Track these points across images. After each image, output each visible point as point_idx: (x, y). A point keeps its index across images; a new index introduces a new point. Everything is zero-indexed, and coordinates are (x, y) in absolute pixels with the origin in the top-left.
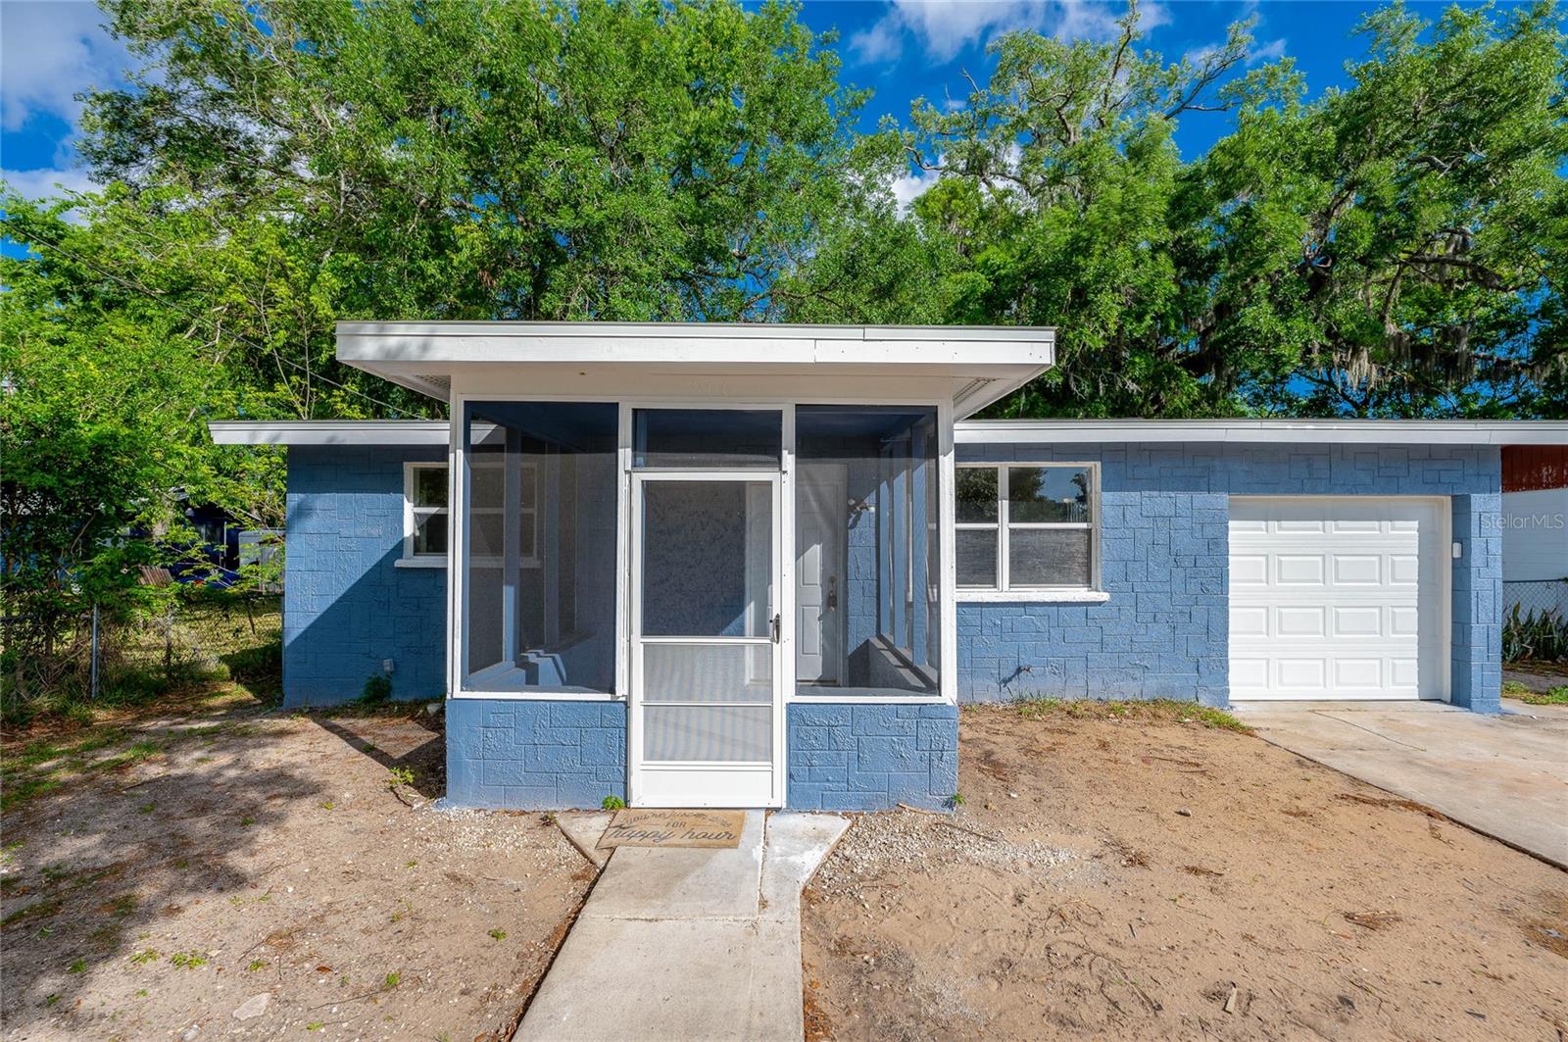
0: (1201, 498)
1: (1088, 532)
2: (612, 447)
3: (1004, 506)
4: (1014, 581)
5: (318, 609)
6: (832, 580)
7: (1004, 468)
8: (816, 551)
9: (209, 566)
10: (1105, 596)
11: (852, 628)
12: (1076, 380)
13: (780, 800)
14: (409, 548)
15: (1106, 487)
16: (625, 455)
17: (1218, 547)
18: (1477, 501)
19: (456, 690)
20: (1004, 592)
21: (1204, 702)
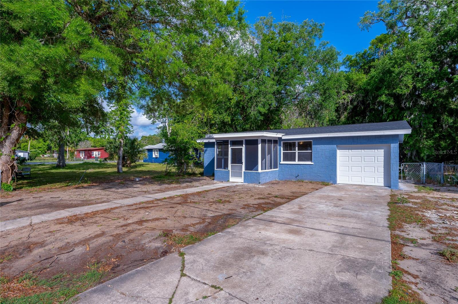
0: (332, 146)
1: (311, 152)
2: (228, 145)
3: (297, 148)
4: (298, 161)
5: (208, 163)
7: (297, 142)
9: (196, 158)
10: (313, 163)
16: (229, 145)
17: (334, 155)
18: (393, 146)
19: (215, 169)
20: (297, 162)
21: (332, 183)
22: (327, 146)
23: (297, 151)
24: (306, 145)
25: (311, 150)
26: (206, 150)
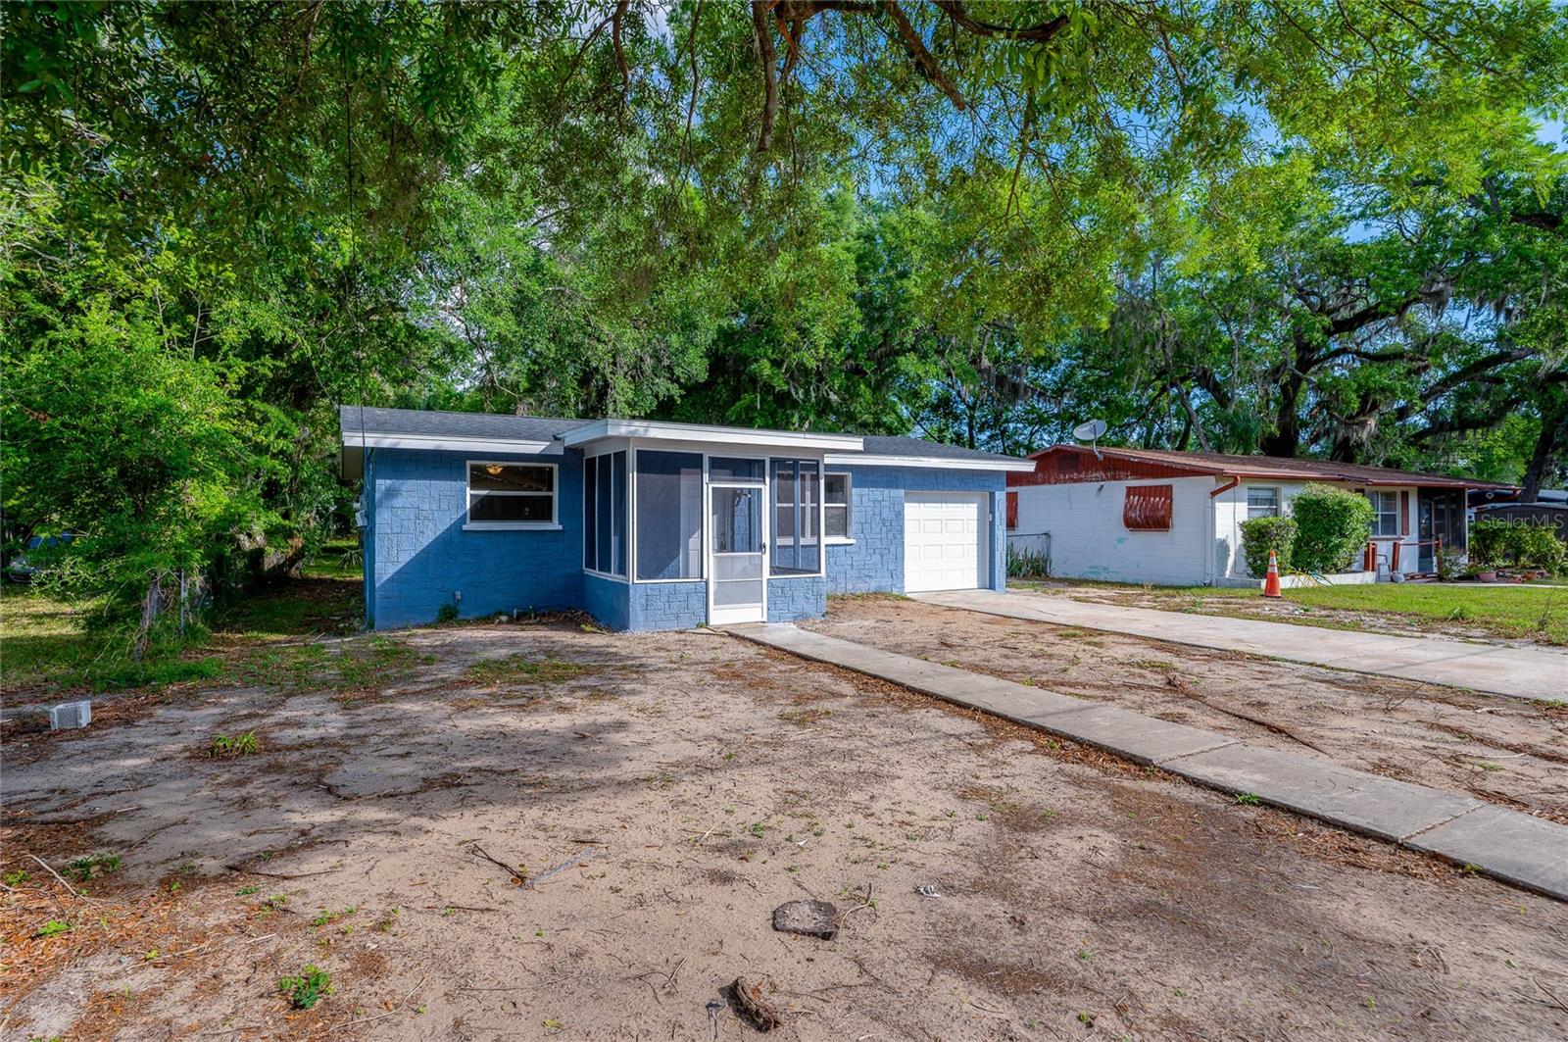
0: (893, 492)
1: (846, 508)
10: (853, 541)
13: (765, 618)
14: (468, 517)
15: (855, 485)
16: (706, 476)
18: (998, 495)
21: (895, 592)
22: (886, 491)
25: (845, 502)
26: (391, 493)
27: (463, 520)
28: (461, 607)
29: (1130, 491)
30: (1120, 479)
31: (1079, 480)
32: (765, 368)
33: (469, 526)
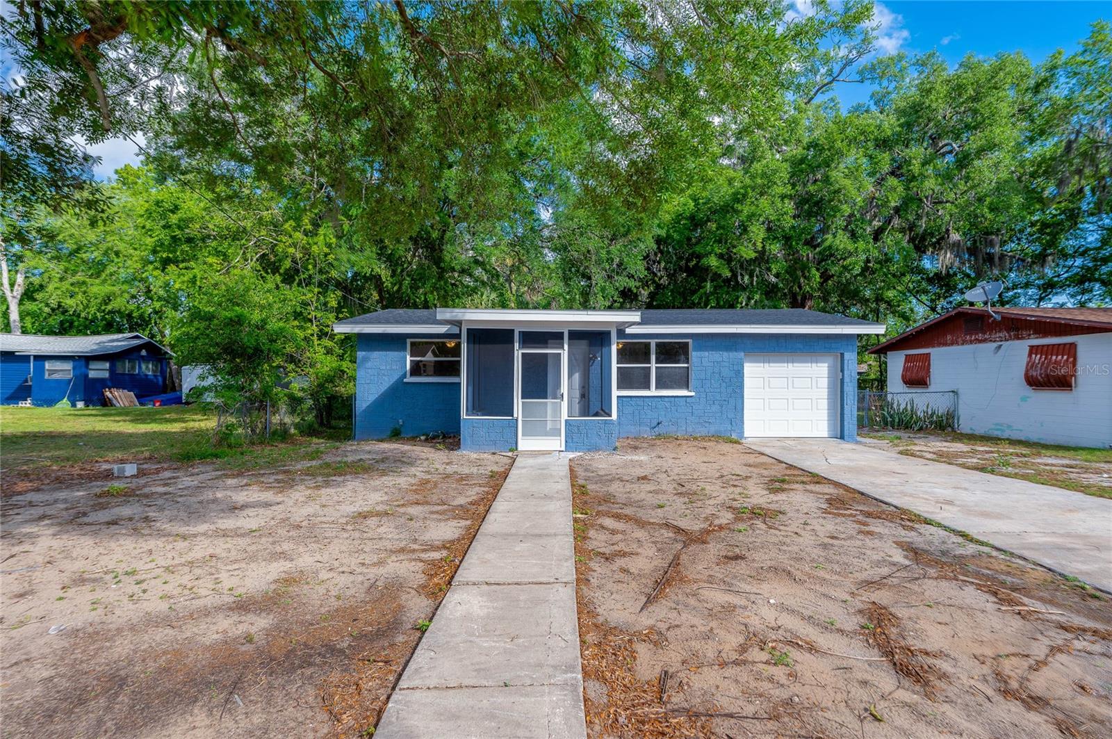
0: (733, 355)
1: (687, 368)
2: (512, 343)
3: (653, 358)
4: (657, 387)
5: (372, 398)
6: (583, 387)
7: (653, 343)
8: (577, 376)
10: (693, 394)
11: (591, 406)
12: (742, 275)
13: (563, 449)
14: (408, 374)
15: (696, 349)
16: (516, 345)
17: (739, 374)
18: (847, 356)
19: (464, 415)
20: (653, 392)
21: (734, 436)
22: (725, 354)
23: (653, 365)
24: (672, 351)
25: (688, 363)
26: (365, 359)
27: (404, 376)
28: (402, 430)
29: (1033, 350)
30: (1022, 338)
31: (984, 341)
32: (713, 262)
33: (409, 379)
